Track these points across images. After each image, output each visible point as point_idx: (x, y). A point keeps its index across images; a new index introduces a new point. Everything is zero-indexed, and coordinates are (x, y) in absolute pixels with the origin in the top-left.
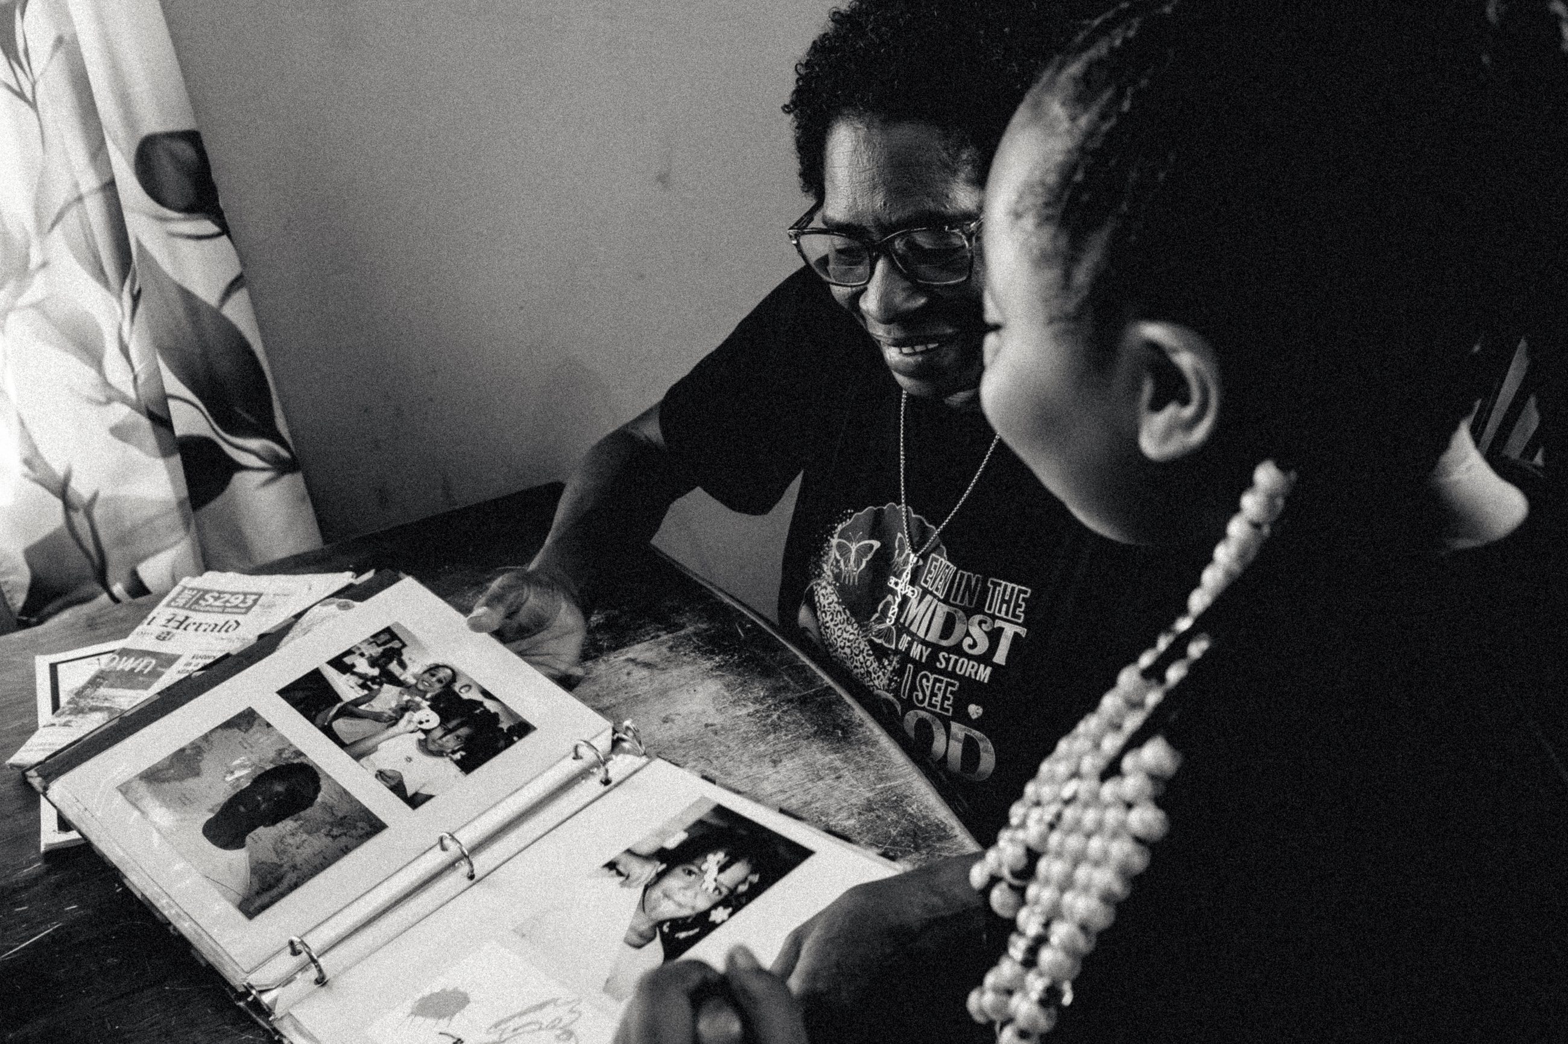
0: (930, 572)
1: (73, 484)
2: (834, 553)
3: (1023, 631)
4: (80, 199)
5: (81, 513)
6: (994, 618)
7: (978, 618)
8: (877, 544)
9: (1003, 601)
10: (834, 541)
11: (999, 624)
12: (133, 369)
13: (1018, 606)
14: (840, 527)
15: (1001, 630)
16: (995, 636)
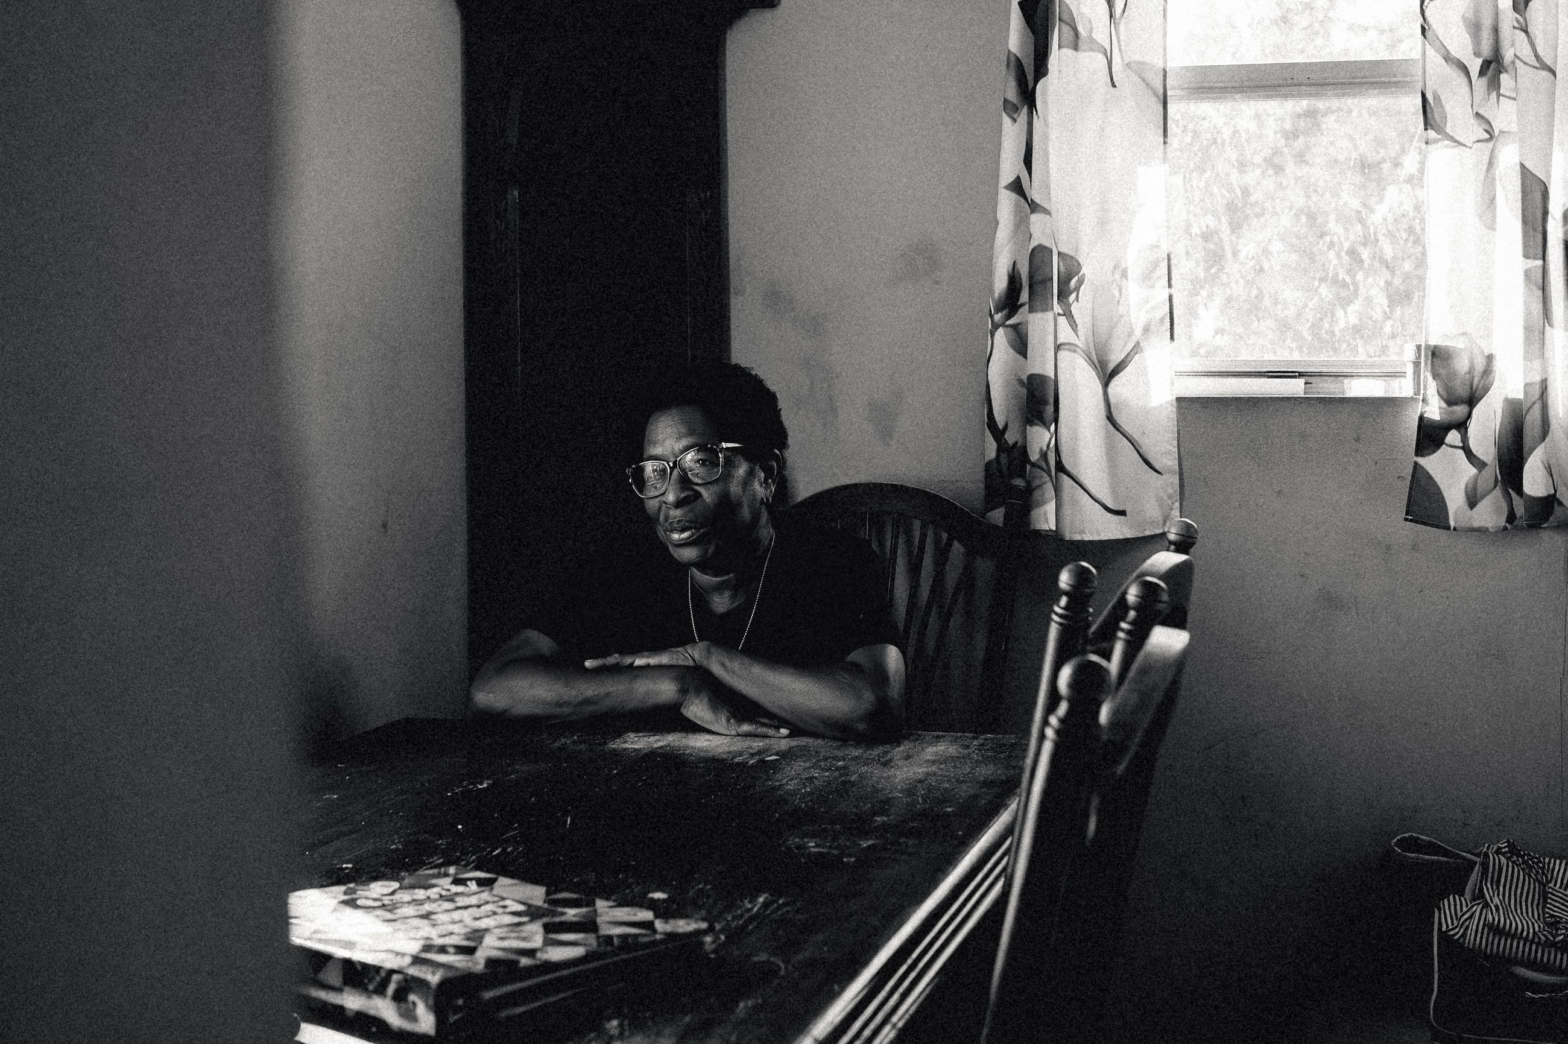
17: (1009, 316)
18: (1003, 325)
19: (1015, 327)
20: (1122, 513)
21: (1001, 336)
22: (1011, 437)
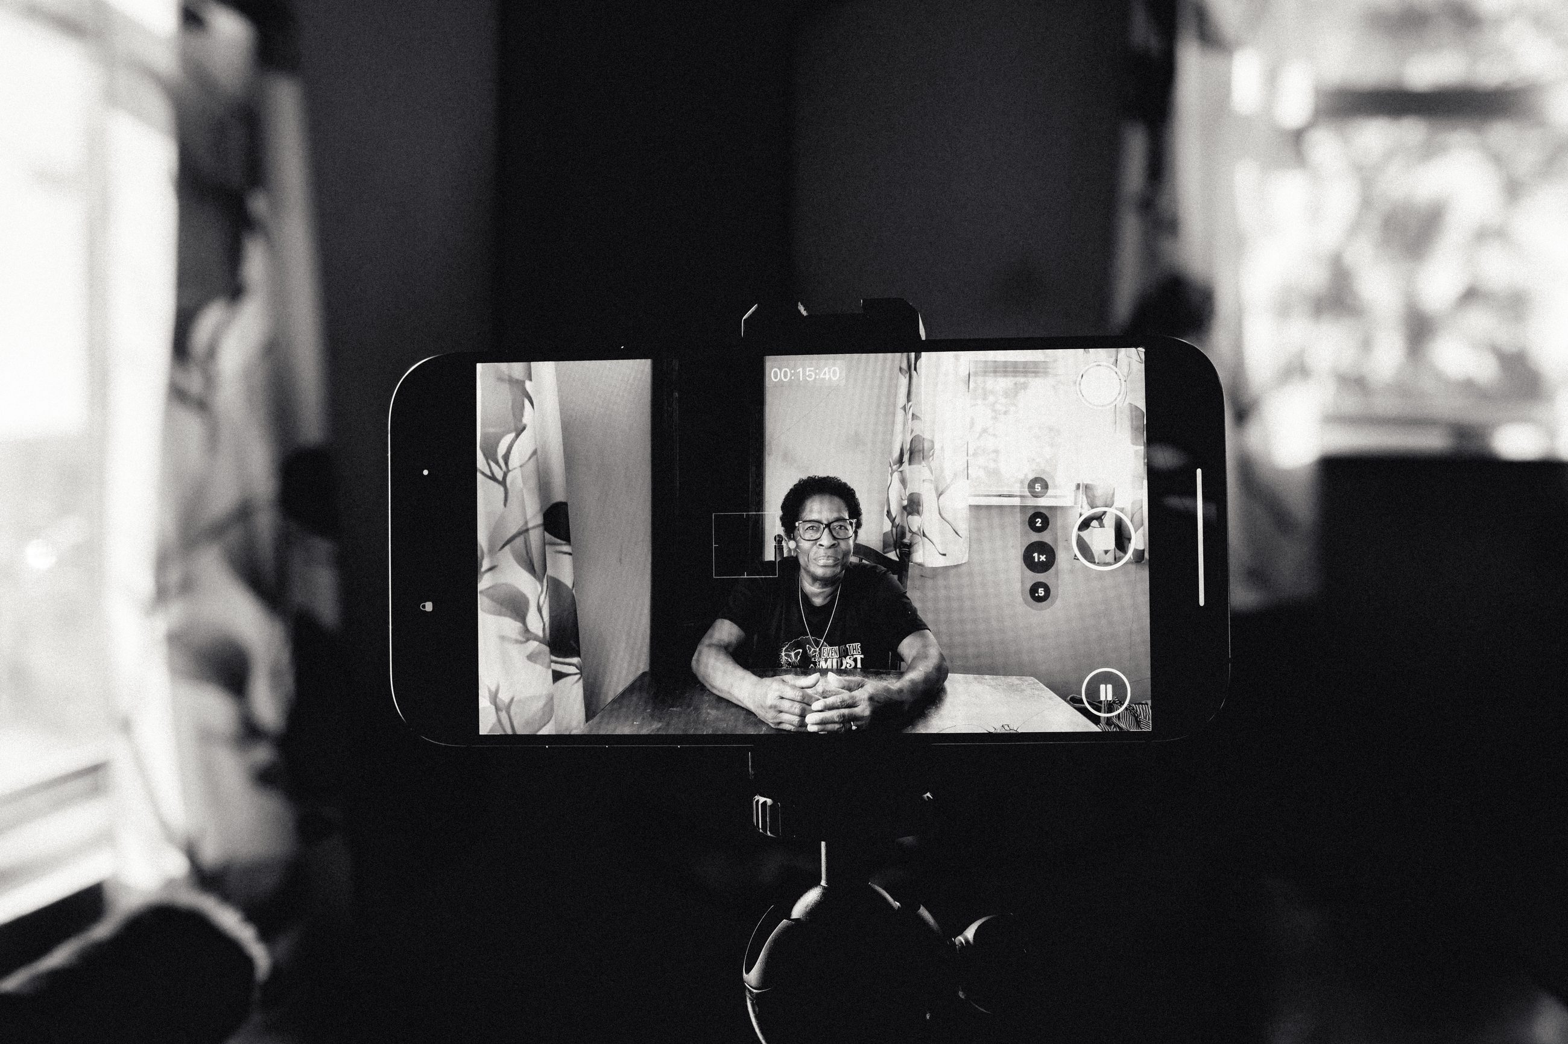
0: (824, 653)
1: (500, 695)
2: (784, 658)
3: (862, 656)
4: (527, 530)
5: (504, 712)
6: (852, 655)
7: (848, 657)
8: (801, 650)
9: (854, 650)
10: (783, 654)
11: (855, 656)
12: (543, 620)
13: (858, 649)
14: (784, 649)
15: (856, 658)
16: (855, 660)
17: (900, 467)
18: (897, 471)
19: (901, 472)
20: (945, 555)
21: (896, 475)
22: (897, 521)
